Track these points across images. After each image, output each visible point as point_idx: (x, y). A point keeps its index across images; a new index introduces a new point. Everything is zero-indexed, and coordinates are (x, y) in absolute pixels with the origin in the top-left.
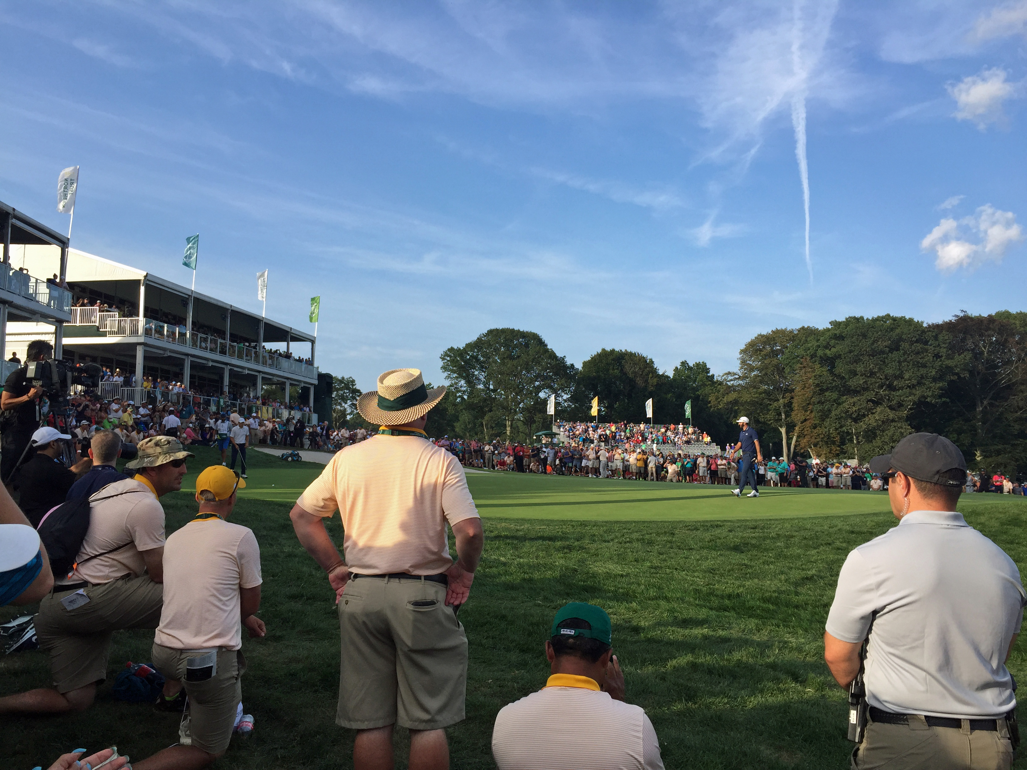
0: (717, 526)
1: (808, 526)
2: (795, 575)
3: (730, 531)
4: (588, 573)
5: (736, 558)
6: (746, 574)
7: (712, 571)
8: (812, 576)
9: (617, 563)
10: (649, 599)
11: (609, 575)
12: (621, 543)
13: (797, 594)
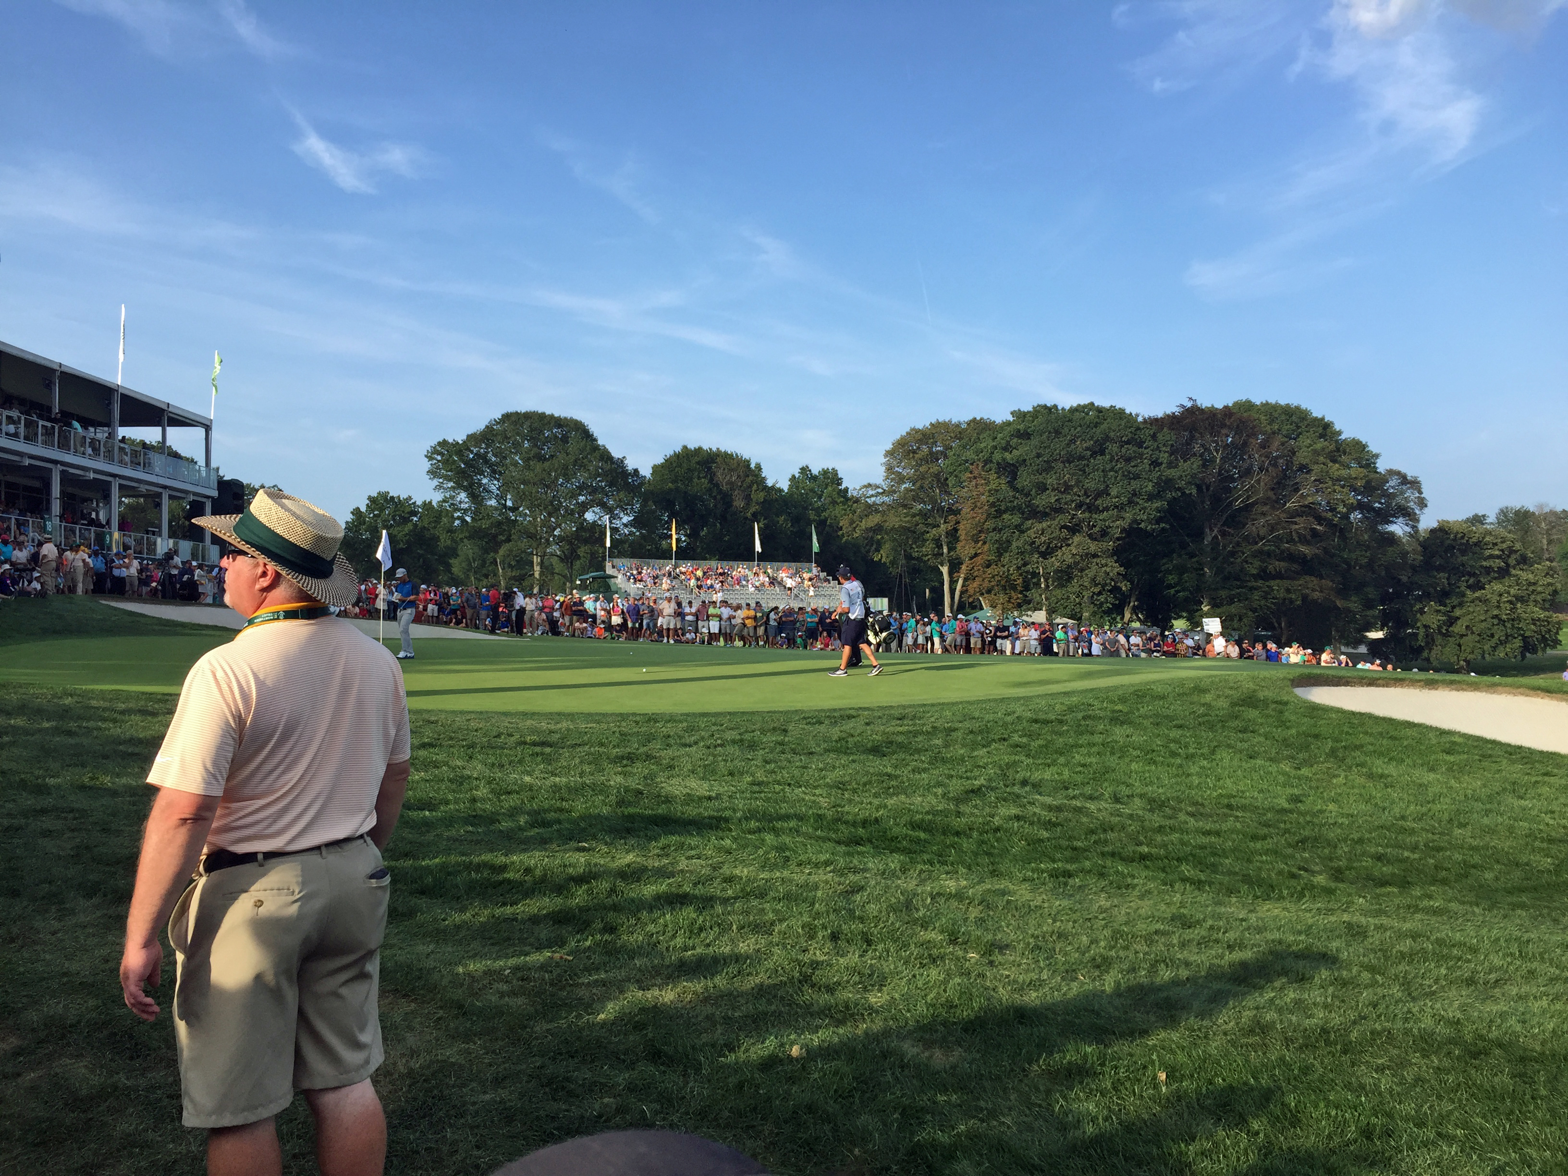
0: (850, 717)
1: (977, 714)
2: (956, 786)
3: (867, 724)
4: (659, 796)
5: (877, 765)
6: (890, 788)
7: (840, 786)
8: (979, 789)
9: (703, 779)
10: (750, 833)
11: (690, 799)
12: (709, 748)
13: (959, 814)
